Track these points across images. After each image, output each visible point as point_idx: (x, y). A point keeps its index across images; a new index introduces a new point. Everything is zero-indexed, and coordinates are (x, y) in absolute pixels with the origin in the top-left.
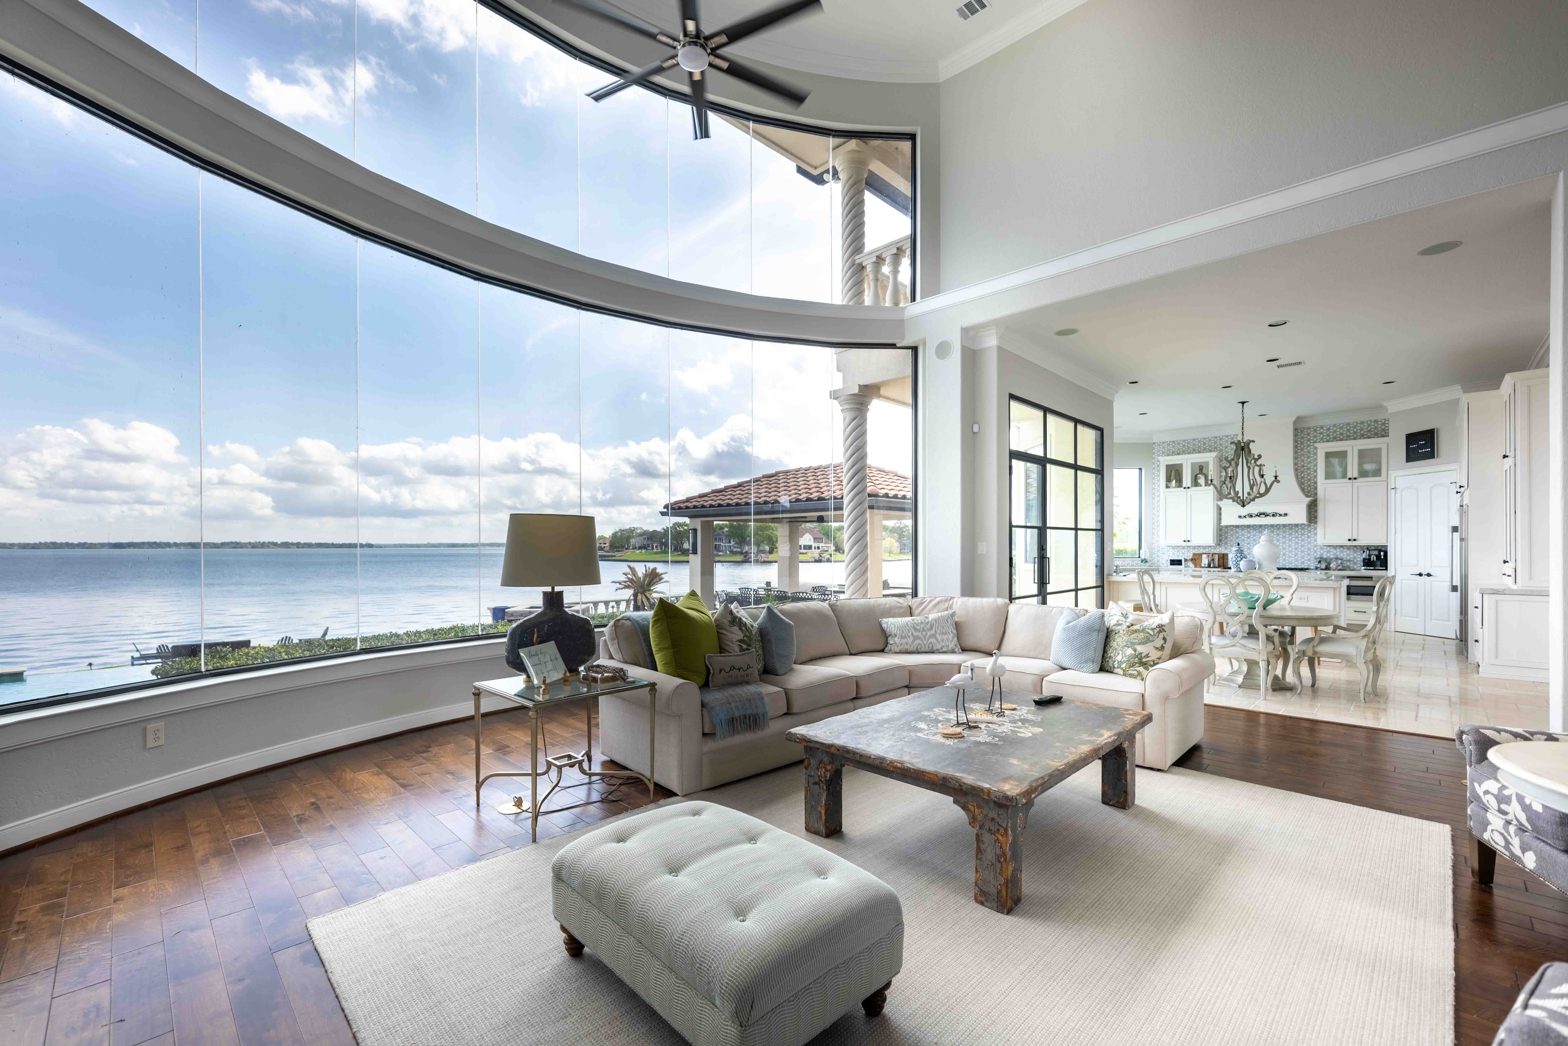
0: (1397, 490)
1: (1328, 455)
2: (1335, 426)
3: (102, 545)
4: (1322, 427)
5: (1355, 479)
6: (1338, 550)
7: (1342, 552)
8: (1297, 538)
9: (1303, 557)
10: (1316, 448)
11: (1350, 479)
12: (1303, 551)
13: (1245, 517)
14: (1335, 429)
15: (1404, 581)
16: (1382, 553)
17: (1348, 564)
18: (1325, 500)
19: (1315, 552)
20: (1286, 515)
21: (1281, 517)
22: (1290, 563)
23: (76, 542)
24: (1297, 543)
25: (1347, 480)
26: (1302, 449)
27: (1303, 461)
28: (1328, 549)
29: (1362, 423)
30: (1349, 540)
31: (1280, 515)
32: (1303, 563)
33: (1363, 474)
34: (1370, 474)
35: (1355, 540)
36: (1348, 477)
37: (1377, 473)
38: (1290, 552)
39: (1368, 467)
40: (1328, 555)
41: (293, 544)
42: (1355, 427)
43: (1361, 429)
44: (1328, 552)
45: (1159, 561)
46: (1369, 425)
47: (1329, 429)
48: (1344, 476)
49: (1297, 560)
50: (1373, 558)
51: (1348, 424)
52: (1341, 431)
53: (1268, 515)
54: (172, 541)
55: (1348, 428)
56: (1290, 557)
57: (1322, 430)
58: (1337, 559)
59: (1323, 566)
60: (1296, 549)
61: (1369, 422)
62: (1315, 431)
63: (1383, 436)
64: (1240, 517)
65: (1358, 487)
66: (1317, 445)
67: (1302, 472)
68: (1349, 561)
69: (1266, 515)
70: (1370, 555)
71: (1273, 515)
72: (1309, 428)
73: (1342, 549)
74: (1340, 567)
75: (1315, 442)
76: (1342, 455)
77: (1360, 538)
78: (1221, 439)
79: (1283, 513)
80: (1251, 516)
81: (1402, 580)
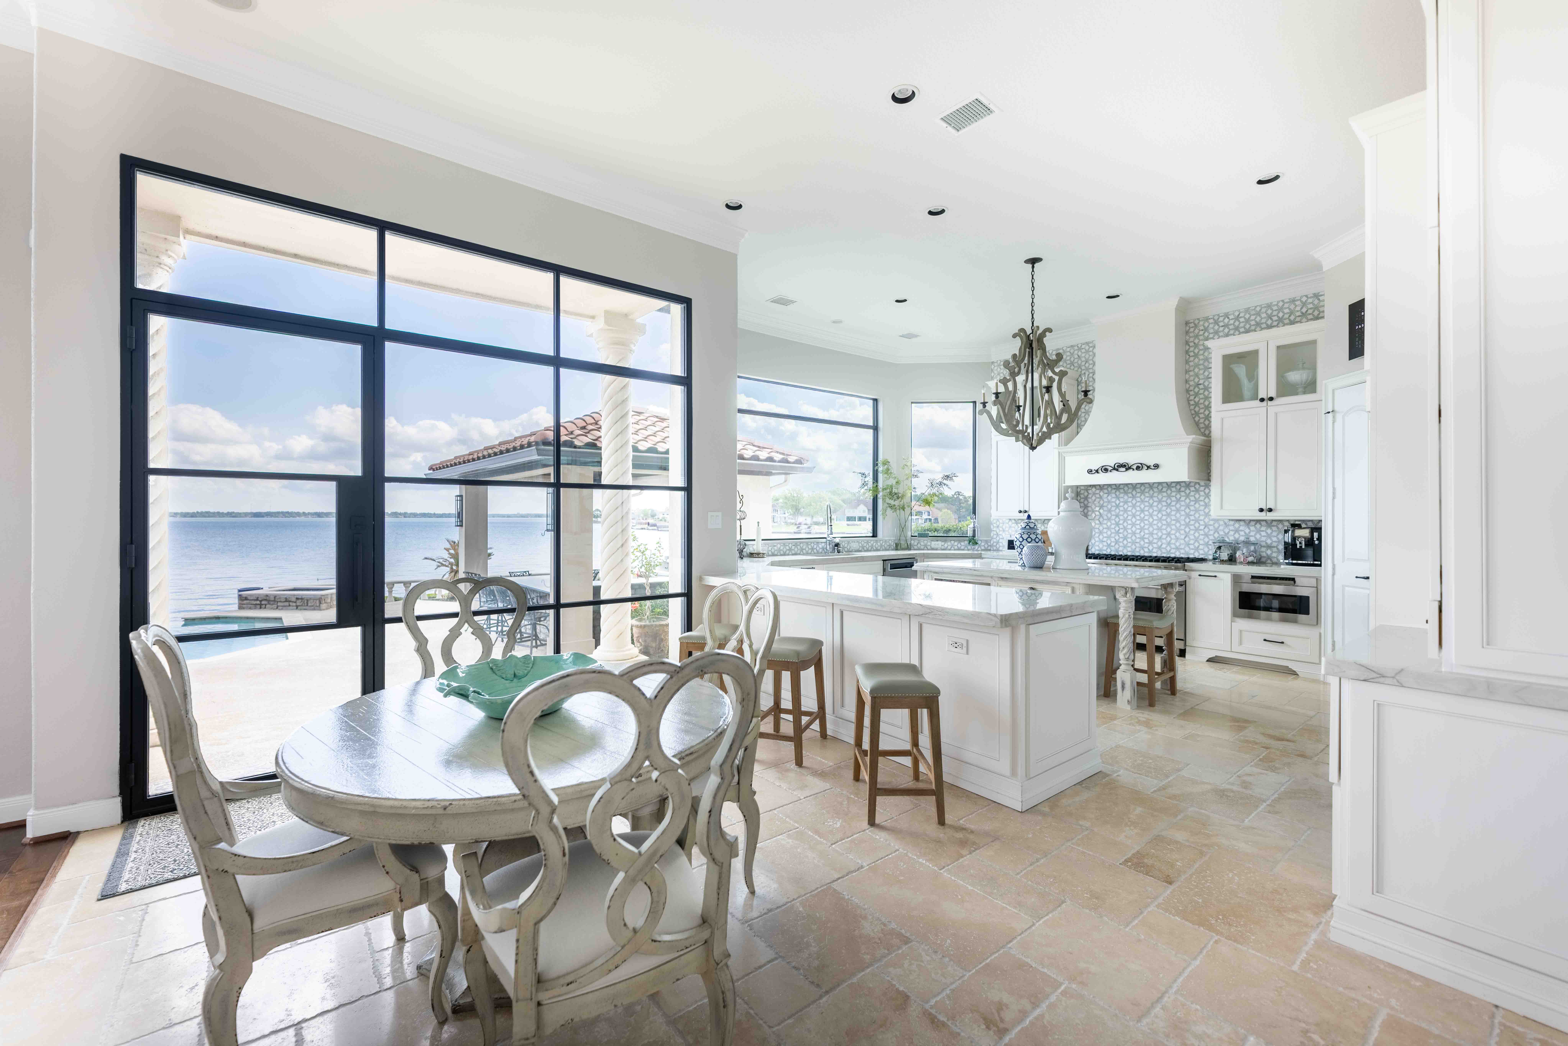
0: (1339, 417)
1: (1229, 360)
2: (1247, 310)
3: (246, 515)
4: (1226, 315)
5: (1271, 399)
6: (1252, 528)
7: (1259, 531)
8: (1188, 506)
9: (1196, 540)
10: (1207, 349)
11: (1262, 400)
12: (1197, 530)
13: (1097, 471)
14: (1247, 316)
15: (1347, 588)
16: (1316, 535)
17: (1269, 552)
18: (1222, 439)
19: (1216, 531)
20: (1157, 466)
21: (1150, 470)
22: (1177, 548)
23: (225, 512)
24: (1188, 515)
25: (1257, 402)
26: (1196, 355)
27: (1197, 375)
28: (1237, 525)
29: (1293, 301)
30: (1261, 510)
31: (1148, 467)
32: (1197, 549)
33: (1286, 389)
34: (1300, 390)
35: (1270, 510)
36: (1260, 397)
37: (1310, 387)
38: (1178, 530)
39: (1295, 377)
40: (1237, 536)
41: (400, 514)
42: (1280, 309)
43: (1291, 313)
44: (1237, 531)
45: (998, 542)
46: (1304, 304)
47: (1237, 318)
48: (1254, 397)
49: (1188, 545)
50: (1301, 544)
51: (1269, 306)
52: (1258, 319)
53: (1130, 468)
54: (301, 511)
55: (1269, 312)
56: (1177, 539)
57: (1226, 320)
58: (1247, 543)
59: (1224, 556)
60: (1187, 525)
61: (1304, 299)
62: (1216, 322)
63: (1317, 318)
64: (1090, 471)
65: (1276, 414)
66: (1209, 344)
67: (1197, 394)
68: (1269, 547)
69: (1127, 467)
70: (1294, 539)
71: (1138, 468)
72: (1207, 319)
73: (1258, 526)
74: (1250, 559)
75: (1207, 339)
76: (1249, 358)
77: (1279, 507)
78: (1080, 349)
79: (1151, 463)
80: (1106, 470)
81: (1344, 587)
